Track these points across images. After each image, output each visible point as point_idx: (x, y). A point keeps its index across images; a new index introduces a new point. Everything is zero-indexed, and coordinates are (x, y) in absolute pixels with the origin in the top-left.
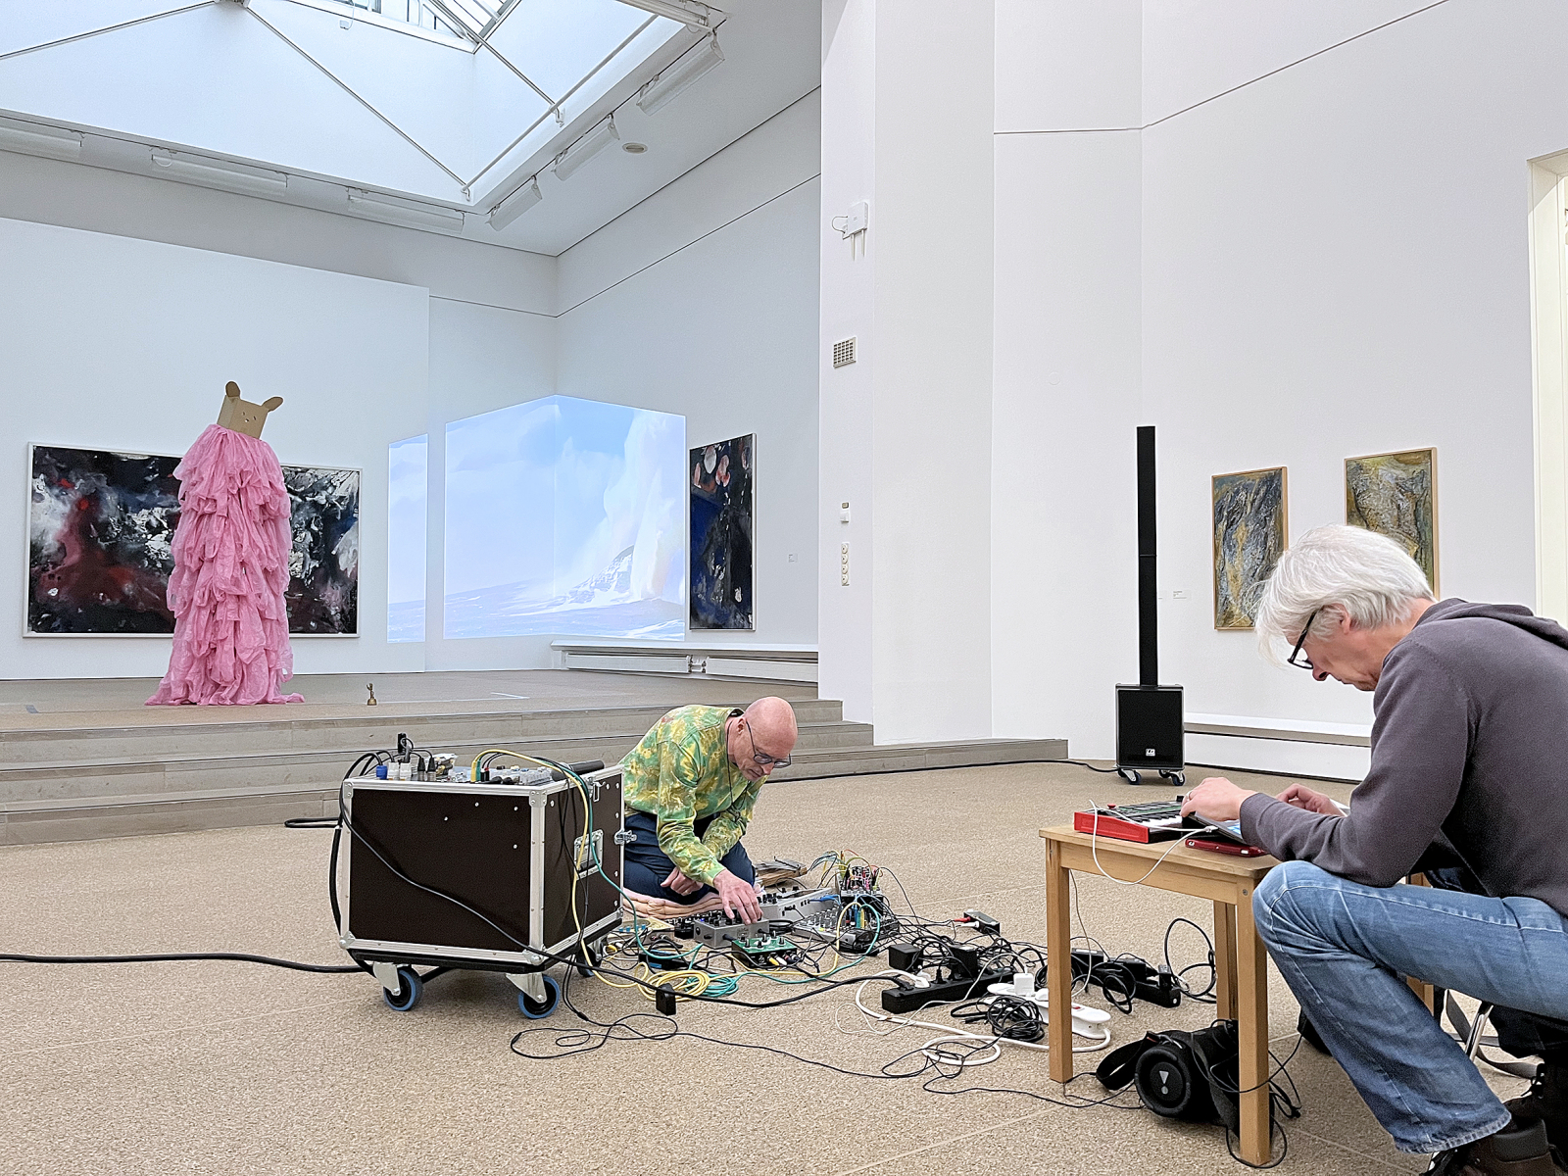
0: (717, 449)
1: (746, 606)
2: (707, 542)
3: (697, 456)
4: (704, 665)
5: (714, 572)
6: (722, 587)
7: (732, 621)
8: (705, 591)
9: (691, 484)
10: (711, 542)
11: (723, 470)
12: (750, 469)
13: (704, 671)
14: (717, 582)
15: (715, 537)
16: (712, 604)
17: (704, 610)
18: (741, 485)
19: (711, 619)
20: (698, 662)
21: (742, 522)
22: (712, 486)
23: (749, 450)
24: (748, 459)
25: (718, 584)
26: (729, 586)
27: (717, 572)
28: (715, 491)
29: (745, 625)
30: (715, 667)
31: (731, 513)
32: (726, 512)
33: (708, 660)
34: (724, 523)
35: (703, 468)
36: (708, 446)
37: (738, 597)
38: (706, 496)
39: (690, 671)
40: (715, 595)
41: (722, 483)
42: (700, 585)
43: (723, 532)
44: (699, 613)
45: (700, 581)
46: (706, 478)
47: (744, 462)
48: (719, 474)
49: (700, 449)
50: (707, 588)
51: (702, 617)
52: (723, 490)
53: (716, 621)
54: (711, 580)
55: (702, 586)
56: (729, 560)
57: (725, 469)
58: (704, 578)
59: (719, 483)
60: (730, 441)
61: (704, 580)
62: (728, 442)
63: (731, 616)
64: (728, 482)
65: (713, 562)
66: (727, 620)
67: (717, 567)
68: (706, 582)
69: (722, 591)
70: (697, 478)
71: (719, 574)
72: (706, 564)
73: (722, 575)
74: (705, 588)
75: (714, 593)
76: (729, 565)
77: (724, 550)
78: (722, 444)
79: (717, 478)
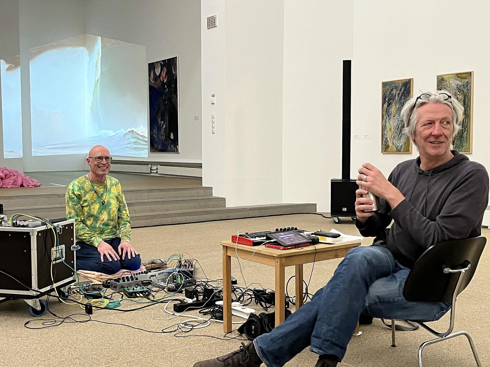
0: (161, 64)
1: (175, 142)
2: (157, 109)
3: (152, 66)
4: (157, 169)
5: (161, 124)
6: (165, 132)
7: (169, 148)
8: (156, 133)
9: (149, 81)
10: (159, 110)
11: (164, 74)
12: (176, 74)
13: (157, 172)
14: (162, 129)
15: (161, 107)
16: (160, 140)
17: (156, 142)
18: (172, 81)
19: (160, 147)
20: (154, 167)
21: (173, 101)
22: (159, 82)
23: (175, 65)
24: (176, 70)
25: (163, 130)
26: (168, 131)
27: (162, 124)
28: (160, 84)
29: (175, 150)
30: (163, 170)
31: (168, 96)
32: (166, 95)
33: (159, 167)
34: (165, 100)
35: (155, 73)
36: (157, 62)
37: (172, 137)
38: (156, 87)
39: (151, 172)
41: (163, 81)
42: (154, 131)
43: (165, 105)
44: (155, 144)
45: (154, 128)
46: (156, 78)
47: (173, 71)
48: (162, 76)
49: (153, 64)
50: (158, 132)
51: (156, 146)
52: (164, 84)
53: (162, 148)
54: (159, 128)
56: (167, 118)
57: (165, 73)
58: (156, 127)
59: (162, 81)
60: (167, 60)
61: (156, 128)
62: (166, 60)
63: (169, 146)
64: (166, 80)
65: (160, 119)
66: (167, 147)
67: (162, 122)
68: (157, 129)
69: (165, 133)
70: (152, 78)
71: (163, 125)
72: (157, 121)
73: (164, 126)
74: (156, 132)
75: (161, 135)
76: (167, 122)
77: (165, 114)
78: (163, 61)
79: (161, 78)
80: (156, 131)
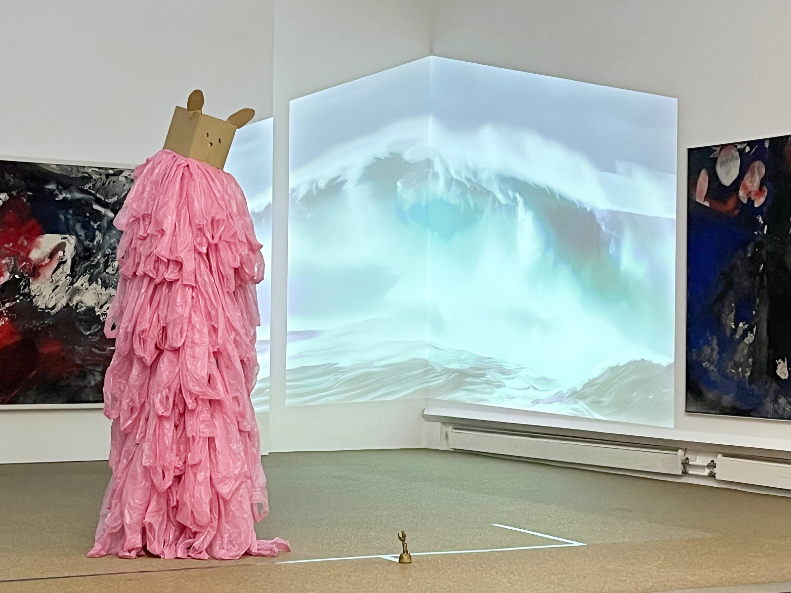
0: (740, 151)
2: (721, 286)
3: (700, 159)
4: (712, 465)
5: (735, 331)
6: (751, 354)
7: (770, 406)
8: (715, 357)
9: (690, 200)
10: (729, 287)
11: (753, 181)
13: (712, 476)
14: (741, 346)
15: (736, 281)
16: (731, 379)
17: (713, 385)
19: (727, 401)
20: (701, 460)
22: (732, 204)
25: (742, 352)
26: (764, 355)
27: (740, 332)
28: (737, 212)
31: (769, 247)
32: (759, 245)
33: (719, 459)
34: (755, 260)
35: (714, 178)
36: (723, 146)
37: (783, 373)
38: (718, 218)
39: (685, 473)
40: (736, 365)
41: (751, 201)
42: (707, 350)
43: (752, 275)
44: (704, 389)
45: (707, 342)
46: (717, 190)
48: (746, 188)
49: (709, 150)
50: (720, 353)
51: (711, 395)
52: (755, 211)
53: (739, 404)
54: (728, 344)
55: (711, 350)
56: (764, 315)
57: (757, 180)
58: (715, 337)
59: (745, 201)
60: (768, 141)
61: (715, 342)
62: (763, 141)
63: (769, 399)
64: (762, 200)
65: (732, 316)
66: (761, 404)
67: (741, 325)
68: (718, 344)
69: (751, 360)
70: (701, 191)
71: (744, 335)
72: (719, 319)
73: (750, 338)
74: (715, 354)
75: (735, 363)
76: (764, 325)
77: (755, 301)
78: (750, 143)
79: (741, 193)
80: (712, 350)
